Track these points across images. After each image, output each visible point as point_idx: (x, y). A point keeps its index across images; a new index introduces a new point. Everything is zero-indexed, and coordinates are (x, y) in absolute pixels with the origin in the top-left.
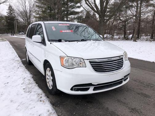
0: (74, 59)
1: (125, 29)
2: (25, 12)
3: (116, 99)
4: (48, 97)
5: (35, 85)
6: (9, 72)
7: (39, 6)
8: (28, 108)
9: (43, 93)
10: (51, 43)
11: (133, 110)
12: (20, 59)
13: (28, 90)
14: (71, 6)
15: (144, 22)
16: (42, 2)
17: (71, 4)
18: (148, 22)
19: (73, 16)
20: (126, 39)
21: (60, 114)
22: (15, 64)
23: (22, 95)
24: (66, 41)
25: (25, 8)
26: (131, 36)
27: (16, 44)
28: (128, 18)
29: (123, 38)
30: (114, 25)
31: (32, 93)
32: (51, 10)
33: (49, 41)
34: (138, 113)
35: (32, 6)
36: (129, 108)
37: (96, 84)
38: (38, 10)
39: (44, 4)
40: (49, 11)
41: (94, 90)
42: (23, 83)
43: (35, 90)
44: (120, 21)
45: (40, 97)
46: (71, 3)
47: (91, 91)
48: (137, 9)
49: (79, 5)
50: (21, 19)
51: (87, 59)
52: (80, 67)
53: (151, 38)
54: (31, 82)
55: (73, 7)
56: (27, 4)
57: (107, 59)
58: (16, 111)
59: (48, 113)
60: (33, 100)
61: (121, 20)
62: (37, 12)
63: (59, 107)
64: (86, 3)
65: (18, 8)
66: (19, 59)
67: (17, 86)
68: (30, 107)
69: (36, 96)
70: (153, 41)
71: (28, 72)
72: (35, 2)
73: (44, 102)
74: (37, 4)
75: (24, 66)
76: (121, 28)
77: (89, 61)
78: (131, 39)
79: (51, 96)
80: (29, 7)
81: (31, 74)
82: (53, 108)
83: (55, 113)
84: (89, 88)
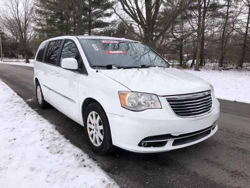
0: (142, 95)
1: (181, 51)
2: (17, 20)
3: (203, 158)
4: (94, 160)
5: (66, 142)
6: (12, 121)
7: (42, 11)
8: (67, 178)
9: (84, 153)
10: (97, 71)
11: (234, 174)
12: (22, 99)
13: (55, 150)
14: (96, 14)
15: (207, 40)
16: (47, 6)
17: (95, 10)
18: (214, 41)
19: (99, 30)
20: (183, 66)
21: (125, 186)
22: (18, 108)
23: (47, 157)
24: (119, 68)
25: (16, 14)
26: (190, 62)
27: (6, 75)
28: (186, 35)
29: (178, 65)
30: (164, 46)
31: (66, 154)
32: (62, 19)
33: (93, 67)
34: (243, 177)
35: (29, 12)
36: (227, 171)
37: (177, 135)
38: (39, 17)
39: (50, 9)
40: (59, 20)
41: (174, 144)
42: (43, 138)
43: (68, 149)
44: (173, 39)
45: (80, 160)
46: (96, 8)
47: (169, 147)
48: (200, 20)
49: (109, 11)
50: (8, 33)
51: (164, 96)
52: (151, 108)
53: (219, 66)
54: (57, 136)
55: (98, 15)
56: (21, 7)
57: (191, 95)
58: (46, 184)
59: (105, 185)
60: (70, 165)
61: (175, 37)
62: (37, 21)
63: (118, 174)
64: (124, 9)
65: (5, 13)
66: (19, 99)
67: (33, 143)
68: (70, 176)
69: (74, 158)
70: (224, 70)
71: (45, 120)
72: (34, 4)
73: (90, 167)
74: (38, 8)
75: (35, 112)
76: (175, 49)
77: (167, 98)
78: (191, 67)
79: (99, 158)
80: (24, 13)
81: (52, 123)
82: (110, 176)
83: (116, 184)
84: (167, 141)
